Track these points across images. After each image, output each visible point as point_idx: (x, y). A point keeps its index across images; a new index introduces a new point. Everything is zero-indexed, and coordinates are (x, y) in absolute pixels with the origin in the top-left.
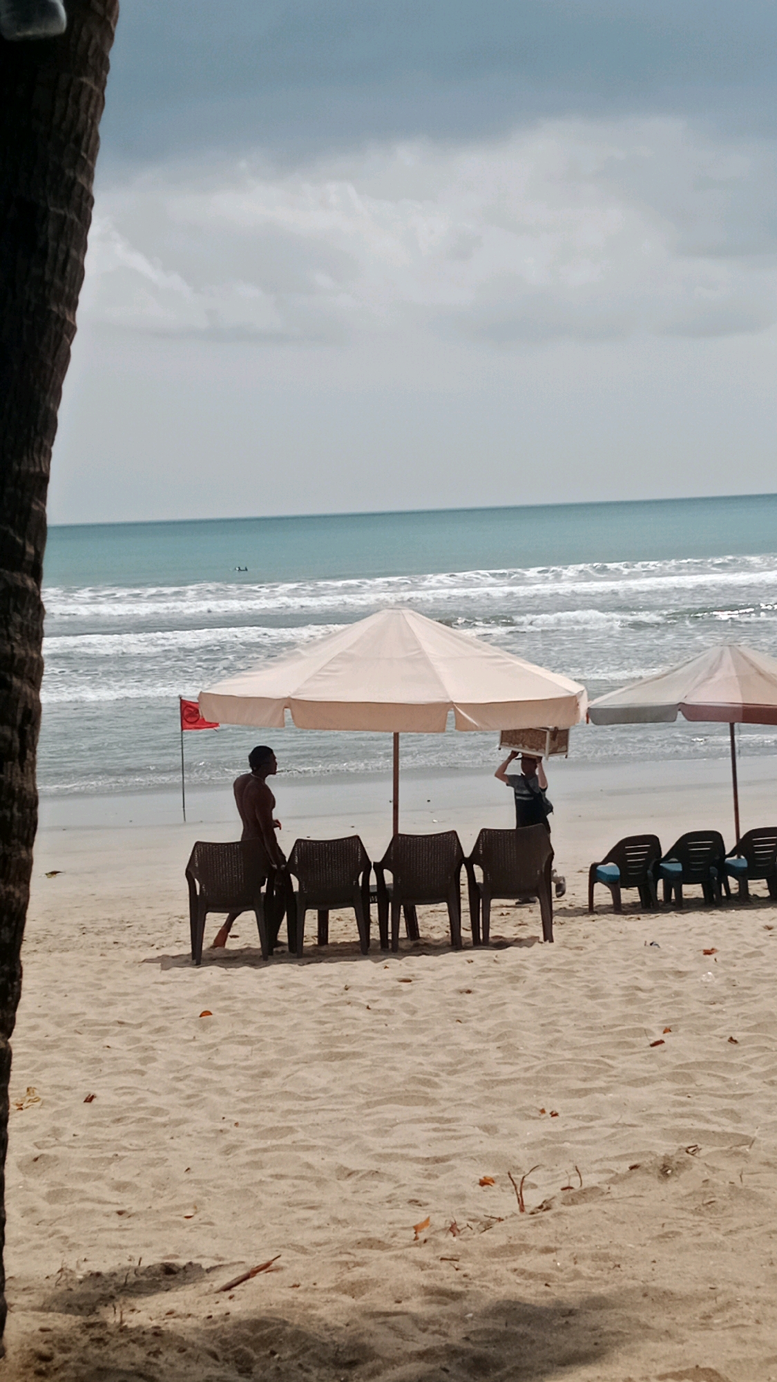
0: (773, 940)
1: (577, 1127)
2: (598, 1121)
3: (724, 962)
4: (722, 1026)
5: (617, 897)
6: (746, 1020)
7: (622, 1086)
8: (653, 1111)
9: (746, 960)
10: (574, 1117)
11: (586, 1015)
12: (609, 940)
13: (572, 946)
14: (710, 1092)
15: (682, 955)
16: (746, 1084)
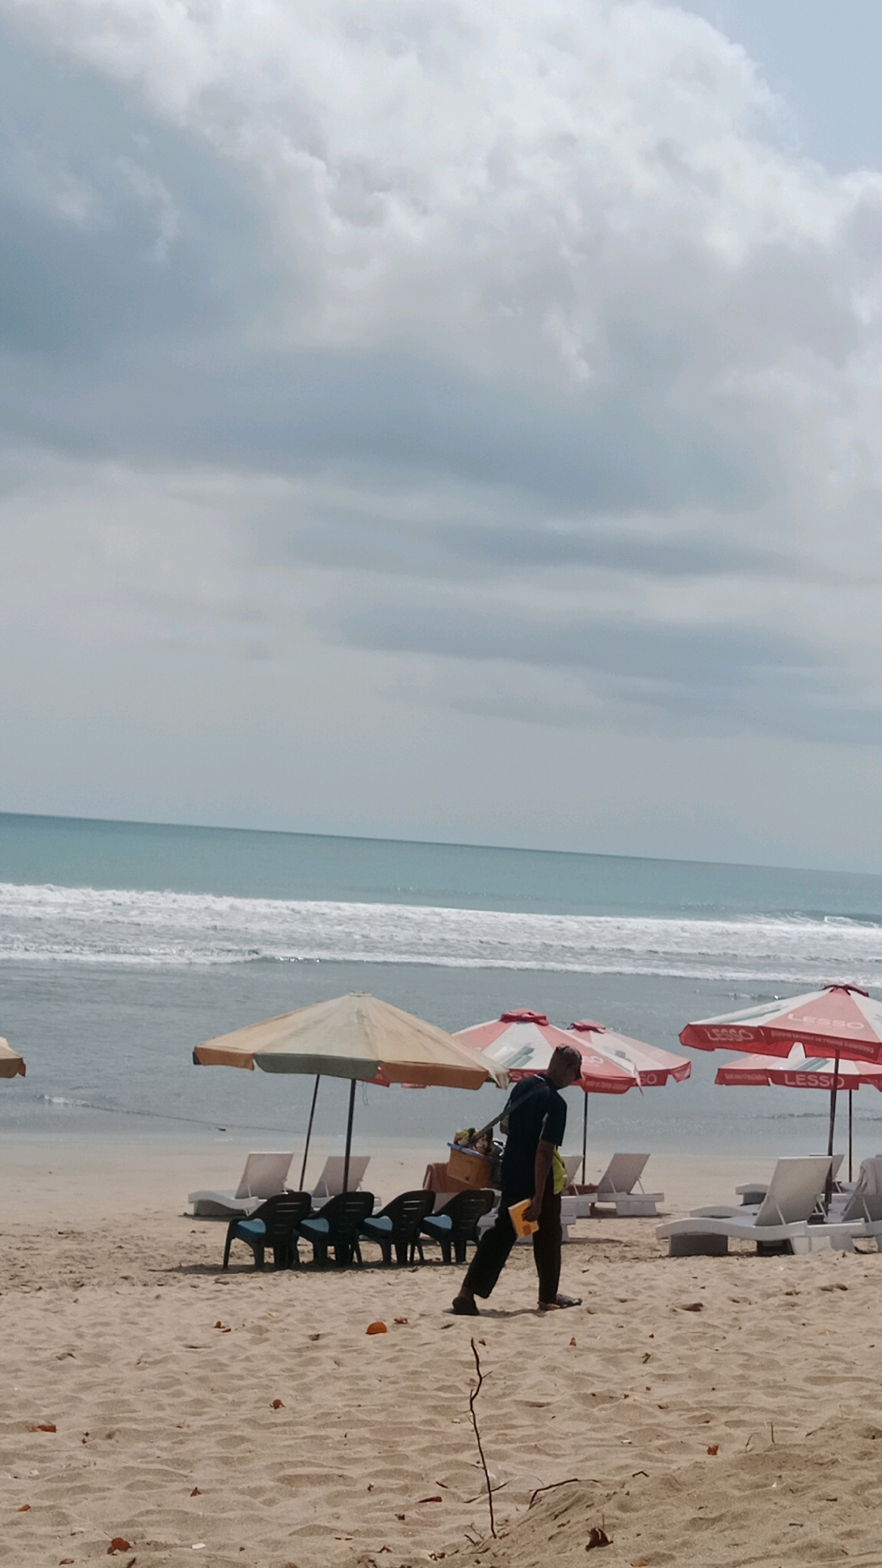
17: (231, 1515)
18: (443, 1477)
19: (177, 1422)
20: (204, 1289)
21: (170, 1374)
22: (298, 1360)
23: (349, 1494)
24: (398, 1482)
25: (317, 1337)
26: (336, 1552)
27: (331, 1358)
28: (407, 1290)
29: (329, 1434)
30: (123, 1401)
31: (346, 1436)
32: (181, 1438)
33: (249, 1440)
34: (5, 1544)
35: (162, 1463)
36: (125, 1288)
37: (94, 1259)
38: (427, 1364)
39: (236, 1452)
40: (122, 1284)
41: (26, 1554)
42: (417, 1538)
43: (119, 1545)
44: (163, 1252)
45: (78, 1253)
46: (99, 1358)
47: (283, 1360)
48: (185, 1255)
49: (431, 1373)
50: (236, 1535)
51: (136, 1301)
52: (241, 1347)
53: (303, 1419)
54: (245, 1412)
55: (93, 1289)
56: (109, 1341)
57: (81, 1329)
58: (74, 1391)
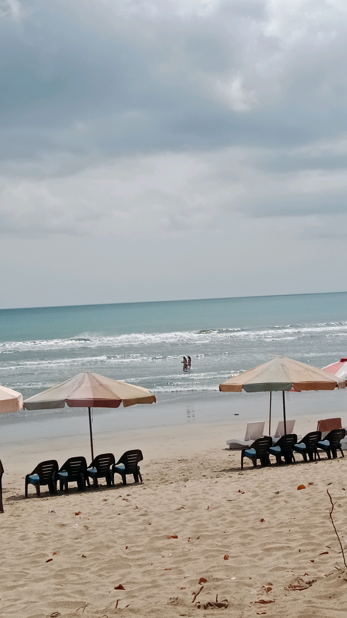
0: (106, 506)
1: (9, 605)
2: (19, 601)
3: (84, 518)
4: (80, 549)
5: (38, 489)
6: (90, 546)
7: (31, 583)
8: (45, 594)
9: (94, 516)
10: (8, 600)
11: (18, 549)
12: (33, 511)
13: (16, 515)
14: (71, 582)
15: (65, 516)
16: (88, 577)
17: (246, 565)
18: (329, 544)
19: (224, 531)
20: (234, 477)
21: (221, 512)
22: (271, 502)
23: (291, 554)
24: (311, 547)
25: (278, 493)
26: (287, 577)
27: (283, 500)
28: (313, 471)
29: (283, 531)
30: (203, 524)
31: (290, 531)
32: (226, 537)
33: (252, 535)
34: (159, 583)
35: (218, 547)
36: (204, 480)
37: (192, 469)
38: (322, 500)
39: (247, 541)
40: (203, 478)
41: (168, 586)
42: (319, 569)
43: (203, 580)
44: (218, 464)
45: (186, 468)
46: (194, 508)
47: (265, 503)
48: (227, 465)
49: (323, 503)
50: (248, 573)
51: (208, 485)
52: (248, 499)
53: (273, 525)
54: (250, 525)
55: (191, 481)
56: (197, 501)
57: (187, 497)
58: (184, 521)
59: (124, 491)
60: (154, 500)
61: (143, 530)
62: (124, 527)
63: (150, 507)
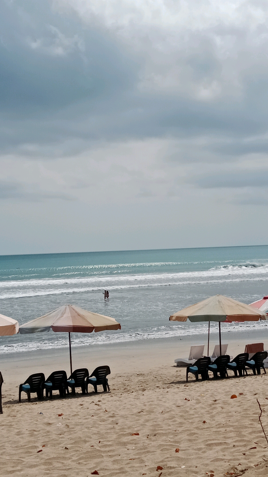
0: (83, 409)
3: (65, 419)
4: (63, 443)
5: (29, 396)
6: (71, 440)
7: (26, 468)
9: (73, 417)
11: (15, 442)
12: (25, 412)
13: (12, 416)
14: (57, 468)
15: (51, 417)
16: (70, 465)
17: (192, 457)
18: (257, 441)
19: (175, 430)
20: (181, 388)
21: (172, 415)
22: (210, 408)
23: (227, 448)
24: (243, 443)
25: (216, 401)
26: (225, 466)
27: (220, 407)
28: (243, 384)
29: (221, 430)
30: (158, 424)
31: (226, 430)
32: (176, 434)
33: (196, 434)
34: (126, 470)
35: (170, 442)
36: (158, 390)
37: (148, 382)
38: (250, 406)
39: (193, 437)
41: (132, 472)
42: (250, 460)
43: (159, 468)
44: (168, 378)
45: (144, 380)
46: (150, 412)
47: (206, 408)
48: (175, 378)
49: (251, 409)
50: (194, 463)
51: (161, 394)
52: (192, 405)
53: (213, 426)
54: (195, 425)
55: (148, 391)
56: (153, 406)
57: (145, 403)
58: (144, 422)
59: (96, 398)
60: (119, 405)
61: (111, 429)
62: (97, 426)
63: (116, 410)
